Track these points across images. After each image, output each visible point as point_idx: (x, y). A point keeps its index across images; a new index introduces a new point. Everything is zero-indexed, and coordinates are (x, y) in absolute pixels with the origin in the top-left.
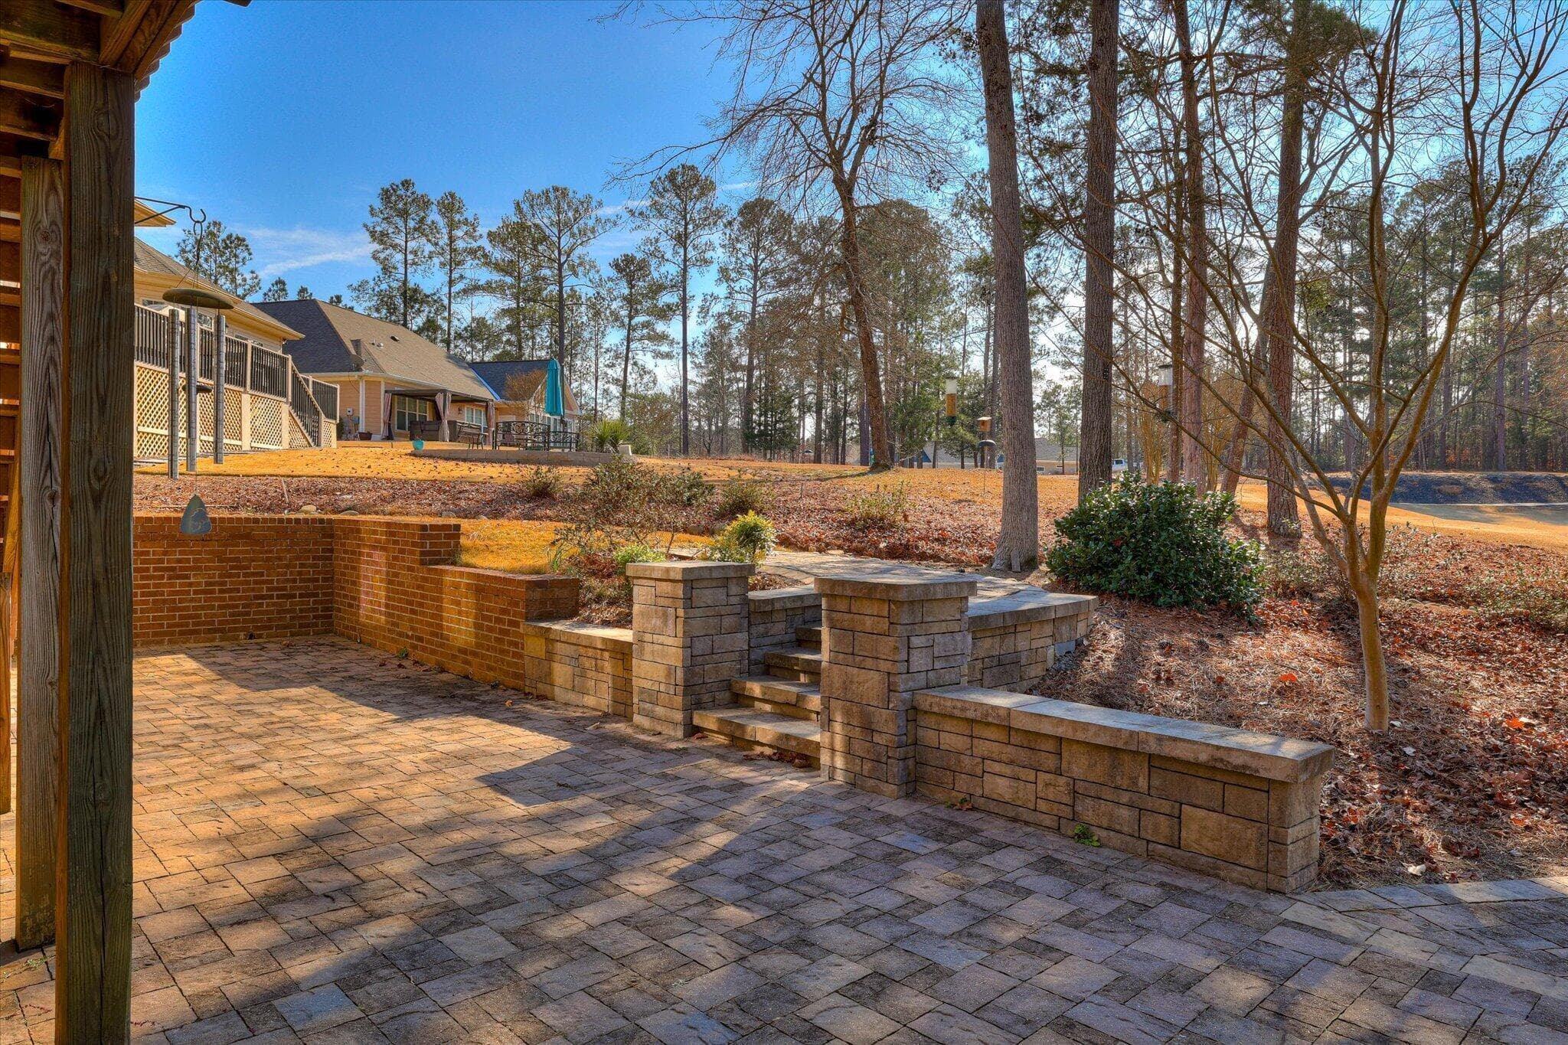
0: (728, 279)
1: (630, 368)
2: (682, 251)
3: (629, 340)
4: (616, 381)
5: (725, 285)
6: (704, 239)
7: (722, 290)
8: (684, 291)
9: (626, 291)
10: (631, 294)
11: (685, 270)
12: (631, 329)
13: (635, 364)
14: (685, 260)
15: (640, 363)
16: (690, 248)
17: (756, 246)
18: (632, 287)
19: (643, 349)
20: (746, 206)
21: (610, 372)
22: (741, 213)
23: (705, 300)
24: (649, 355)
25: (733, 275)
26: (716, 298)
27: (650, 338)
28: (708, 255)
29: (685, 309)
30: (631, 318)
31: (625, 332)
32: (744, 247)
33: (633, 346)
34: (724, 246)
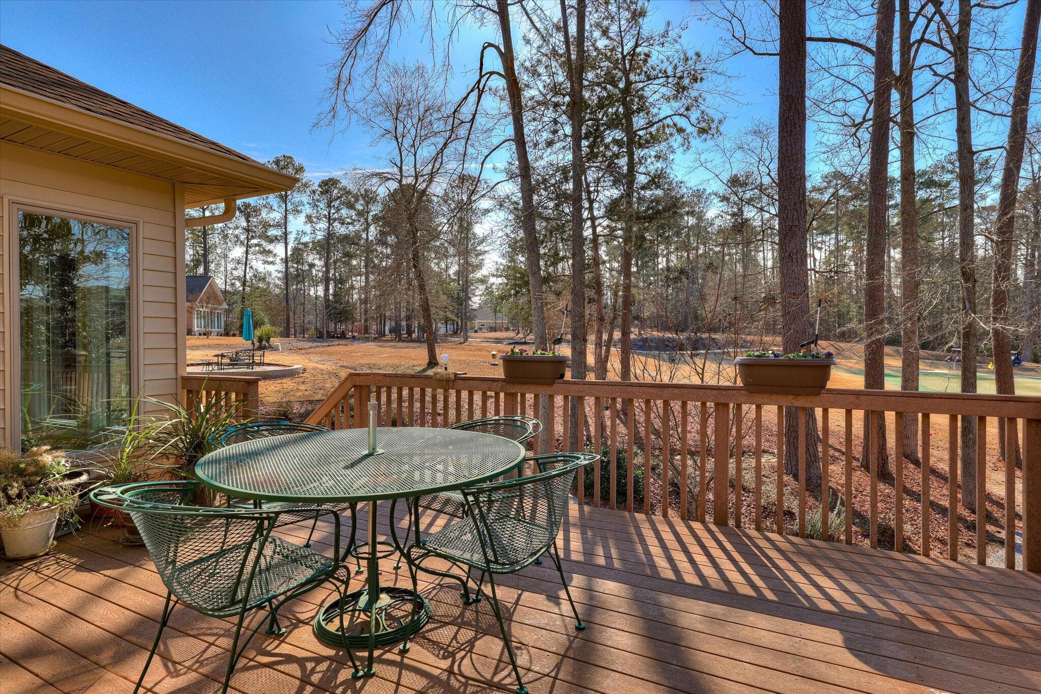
0: (311, 222)
1: (248, 270)
2: (284, 206)
3: (247, 253)
4: (238, 278)
5: (309, 225)
6: (297, 200)
7: (308, 228)
8: (286, 228)
9: (244, 224)
10: (248, 226)
11: (286, 217)
12: (248, 247)
13: (251, 267)
14: (286, 210)
15: (254, 267)
16: (289, 204)
17: (329, 206)
18: (248, 221)
19: (256, 259)
20: (323, 182)
21: (235, 272)
22: (320, 186)
23: (298, 234)
24: (260, 263)
25: (315, 220)
26: (305, 233)
27: (261, 253)
28: (299, 208)
29: (286, 239)
30: (248, 240)
31: (245, 249)
32: (322, 205)
33: (250, 257)
34: (309, 204)
